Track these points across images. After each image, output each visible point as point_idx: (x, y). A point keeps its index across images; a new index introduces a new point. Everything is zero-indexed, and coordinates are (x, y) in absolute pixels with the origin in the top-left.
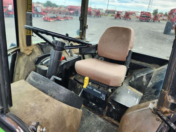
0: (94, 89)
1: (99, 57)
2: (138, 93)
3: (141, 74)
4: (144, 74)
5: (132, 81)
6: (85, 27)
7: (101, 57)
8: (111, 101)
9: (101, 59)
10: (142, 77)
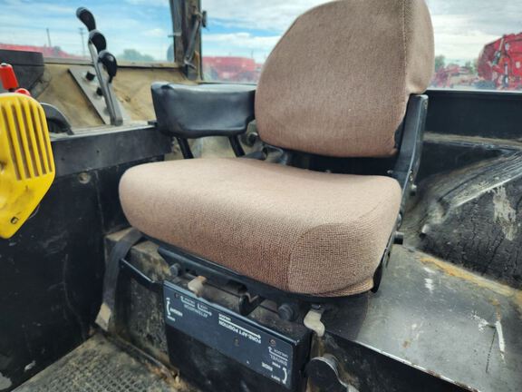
0: (222, 317)
1: (266, 151)
2: (482, 288)
3: (475, 187)
4: (493, 181)
5: (434, 228)
6: (194, 18)
7: (272, 150)
8: (336, 346)
9: (277, 161)
10: (488, 197)
